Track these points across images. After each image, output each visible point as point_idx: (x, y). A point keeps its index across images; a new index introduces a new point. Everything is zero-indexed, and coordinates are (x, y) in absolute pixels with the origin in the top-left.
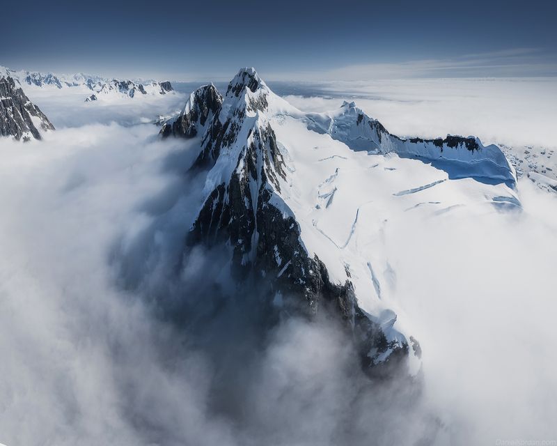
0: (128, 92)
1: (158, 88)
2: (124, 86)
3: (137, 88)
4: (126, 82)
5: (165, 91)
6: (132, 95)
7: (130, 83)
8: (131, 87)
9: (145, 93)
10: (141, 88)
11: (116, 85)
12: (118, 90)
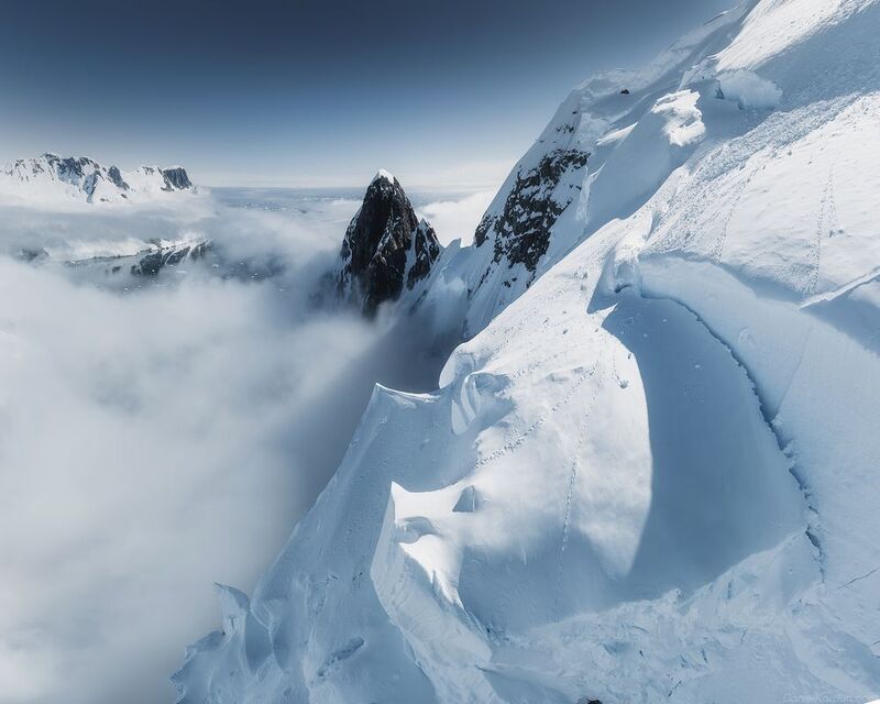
0: (82, 181)
1: (158, 180)
2: (71, 167)
3: (104, 174)
4: (77, 159)
5: (173, 187)
6: (90, 189)
7: (85, 161)
8: (88, 170)
9: (125, 186)
10: (115, 175)
11: (50, 163)
12: (56, 176)
